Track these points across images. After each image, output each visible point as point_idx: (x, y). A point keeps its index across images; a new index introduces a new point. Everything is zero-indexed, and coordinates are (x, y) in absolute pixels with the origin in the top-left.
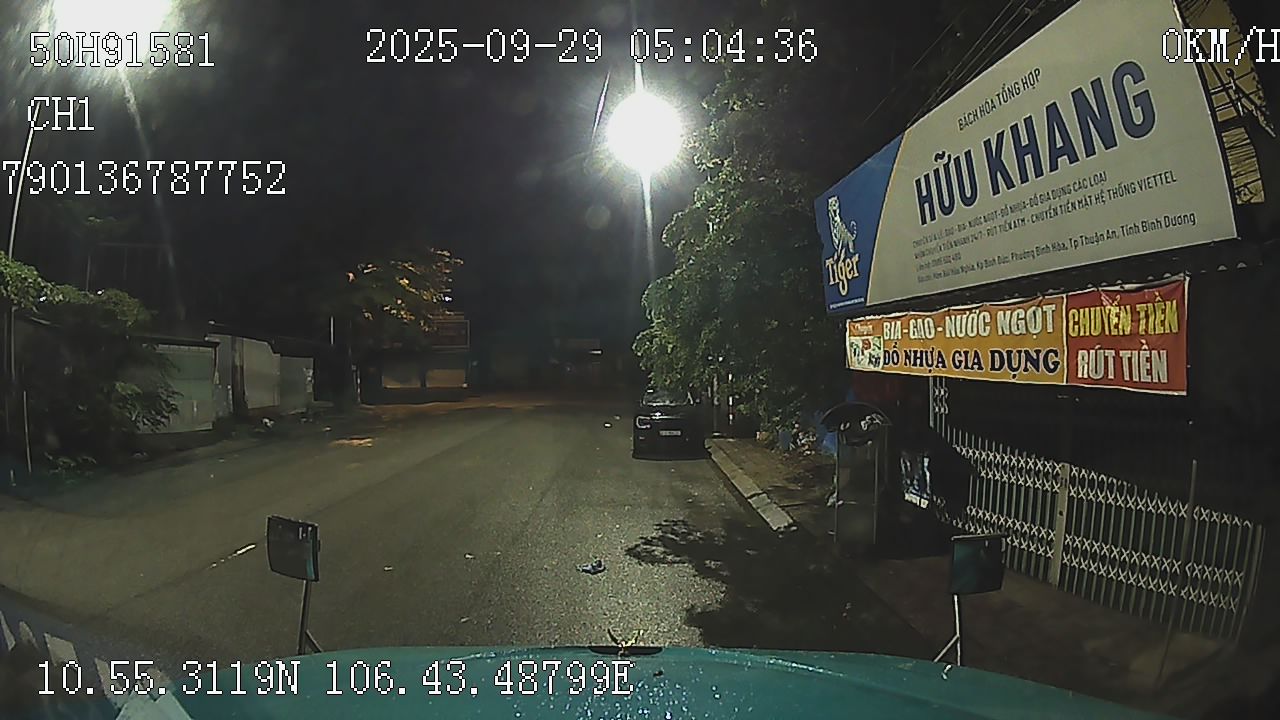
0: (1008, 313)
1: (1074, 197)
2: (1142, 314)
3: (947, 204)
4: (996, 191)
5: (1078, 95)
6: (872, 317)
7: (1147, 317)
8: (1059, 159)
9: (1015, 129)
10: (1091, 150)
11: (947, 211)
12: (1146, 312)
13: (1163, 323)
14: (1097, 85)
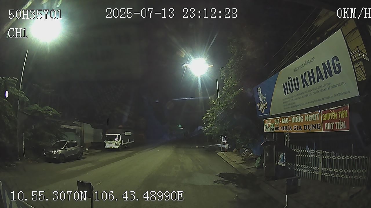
0: (308, 116)
1: (323, 88)
2: (339, 114)
3: (291, 90)
4: (304, 87)
5: (324, 64)
6: (271, 118)
7: (340, 114)
8: (319, 79)
9: (308, 72)
10: (327, 77)
11: (291, 92)
12: (340, 113)
13: (344, 115)
14: (328, 61)
